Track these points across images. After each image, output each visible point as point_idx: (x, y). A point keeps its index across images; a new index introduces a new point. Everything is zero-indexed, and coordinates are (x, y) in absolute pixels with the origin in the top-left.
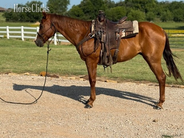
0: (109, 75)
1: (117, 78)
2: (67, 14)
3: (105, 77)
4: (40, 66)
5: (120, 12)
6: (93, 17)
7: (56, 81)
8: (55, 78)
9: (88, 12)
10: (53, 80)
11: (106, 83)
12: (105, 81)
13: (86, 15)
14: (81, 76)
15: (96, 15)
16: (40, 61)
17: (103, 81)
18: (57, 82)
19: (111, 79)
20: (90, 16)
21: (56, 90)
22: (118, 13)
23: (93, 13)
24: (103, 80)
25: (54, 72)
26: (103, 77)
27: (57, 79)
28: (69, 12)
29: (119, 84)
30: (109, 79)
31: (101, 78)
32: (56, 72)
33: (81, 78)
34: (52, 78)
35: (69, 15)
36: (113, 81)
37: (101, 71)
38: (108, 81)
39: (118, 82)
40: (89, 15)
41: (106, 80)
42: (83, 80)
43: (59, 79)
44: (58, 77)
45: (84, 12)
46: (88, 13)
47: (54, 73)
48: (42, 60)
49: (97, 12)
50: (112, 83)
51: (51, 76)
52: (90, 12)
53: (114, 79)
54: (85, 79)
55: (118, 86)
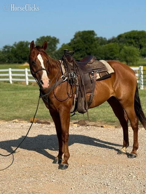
0: (105, 119)
1: (114, 122)
2: (57, 53)
3: (101, 122)
4: (30, 111)
5: (112, 49)
6: (84, 56)
7: (47, 128)
8: (46, 124)
9: (78, 50)
10: (44, 127)
11: (102, 128)
12: (102, 127)
13: (77, 53)
14: (75, 121)
15: (87, 53)
16: (30, 106)
17: (99, 127)
18: (49, 130)
19: (108, 123)
20: (81, 55)
21: (48, 139)
22: (111, 50)
23: (84, 51)
24: (99, 125)
25: (45, 117)
26: (99, 122)
27: (48, 126)
28: (58, 51)
29: (117, 129)
30: (105, 124)
31: (96, 123)
32: (47, 118)
33: (74, 123)
34: (43, 125)
35: (59, 54)
36: (111, 127)
37: (96, 115)
38: (104, 126)
39: (116, 127)
40: (80, 53)
41: (102, 125)
42: (76, 126)
43: (50, 126)
44: (49, 124)
45: (74, 50)
46: (79, 52)
47: (45, 119)
48: (31, 104)
49: (88, 50)
50: (109, 128)
51: (42, 123)
52: (81, 51)
53: (111, 123)
54: (79, 125)
55: (116, 132)
